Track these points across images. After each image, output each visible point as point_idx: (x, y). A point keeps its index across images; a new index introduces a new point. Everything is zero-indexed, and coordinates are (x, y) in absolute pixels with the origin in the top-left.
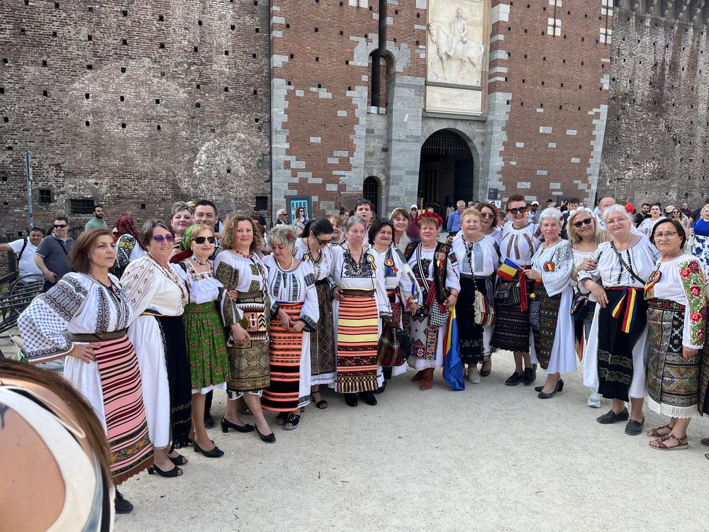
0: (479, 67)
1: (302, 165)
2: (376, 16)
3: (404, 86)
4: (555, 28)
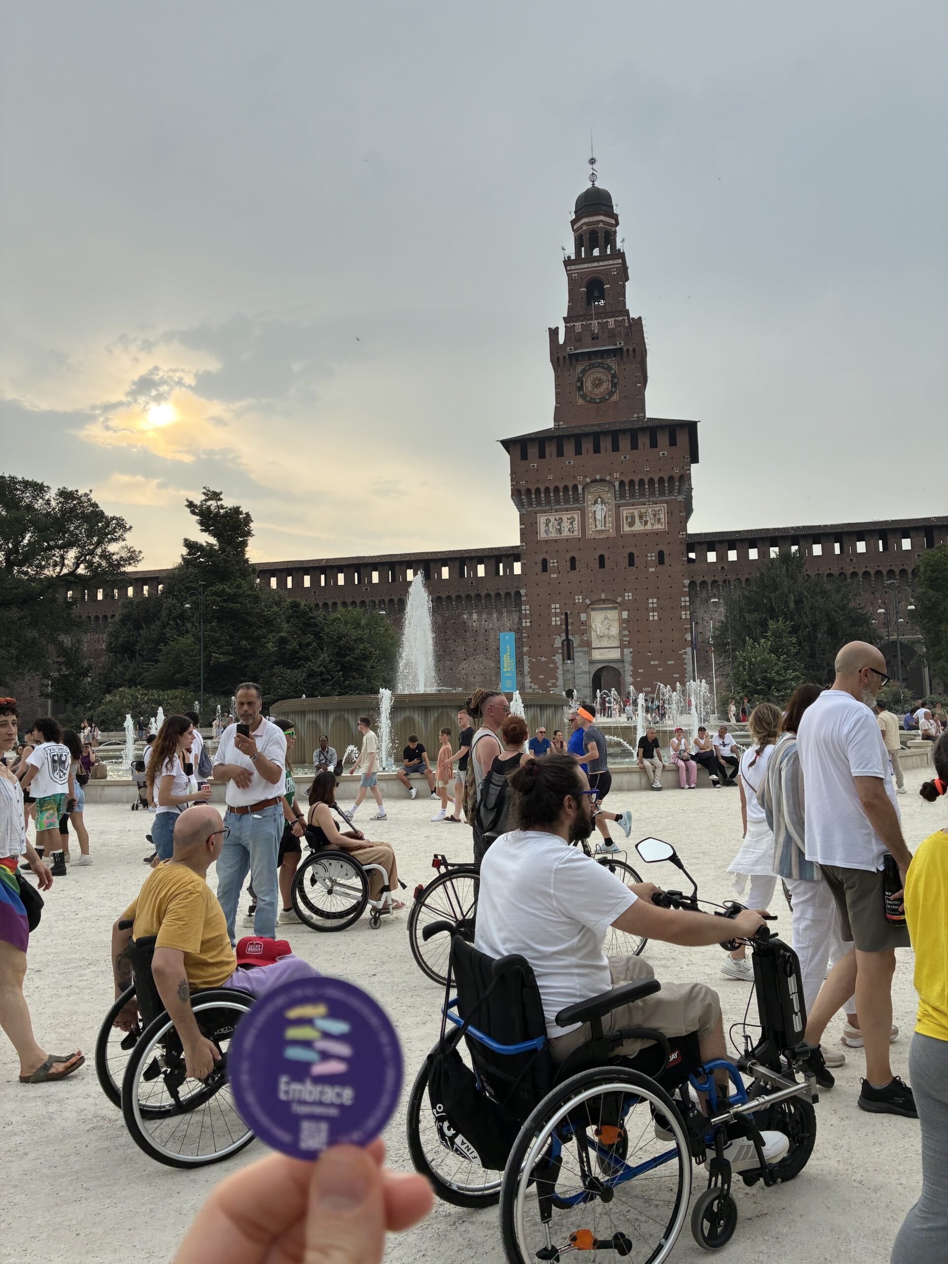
0: (618, 638)
1: (537, 687)
2: (564, 627)
3: (578, 652)
4: (654, 616)
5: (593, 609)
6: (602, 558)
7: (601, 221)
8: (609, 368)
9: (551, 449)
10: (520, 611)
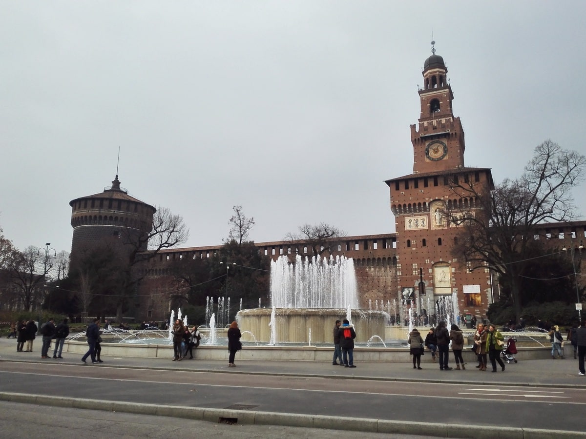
0: (450, 282)
2: (419, 276)
3: (427, 289)
4: (469, 271)
5: (436, 267)
6: (440, 240)
7: (438, 71)
8: (442, 143)
9: (411, 185)
10: (396, 267)
